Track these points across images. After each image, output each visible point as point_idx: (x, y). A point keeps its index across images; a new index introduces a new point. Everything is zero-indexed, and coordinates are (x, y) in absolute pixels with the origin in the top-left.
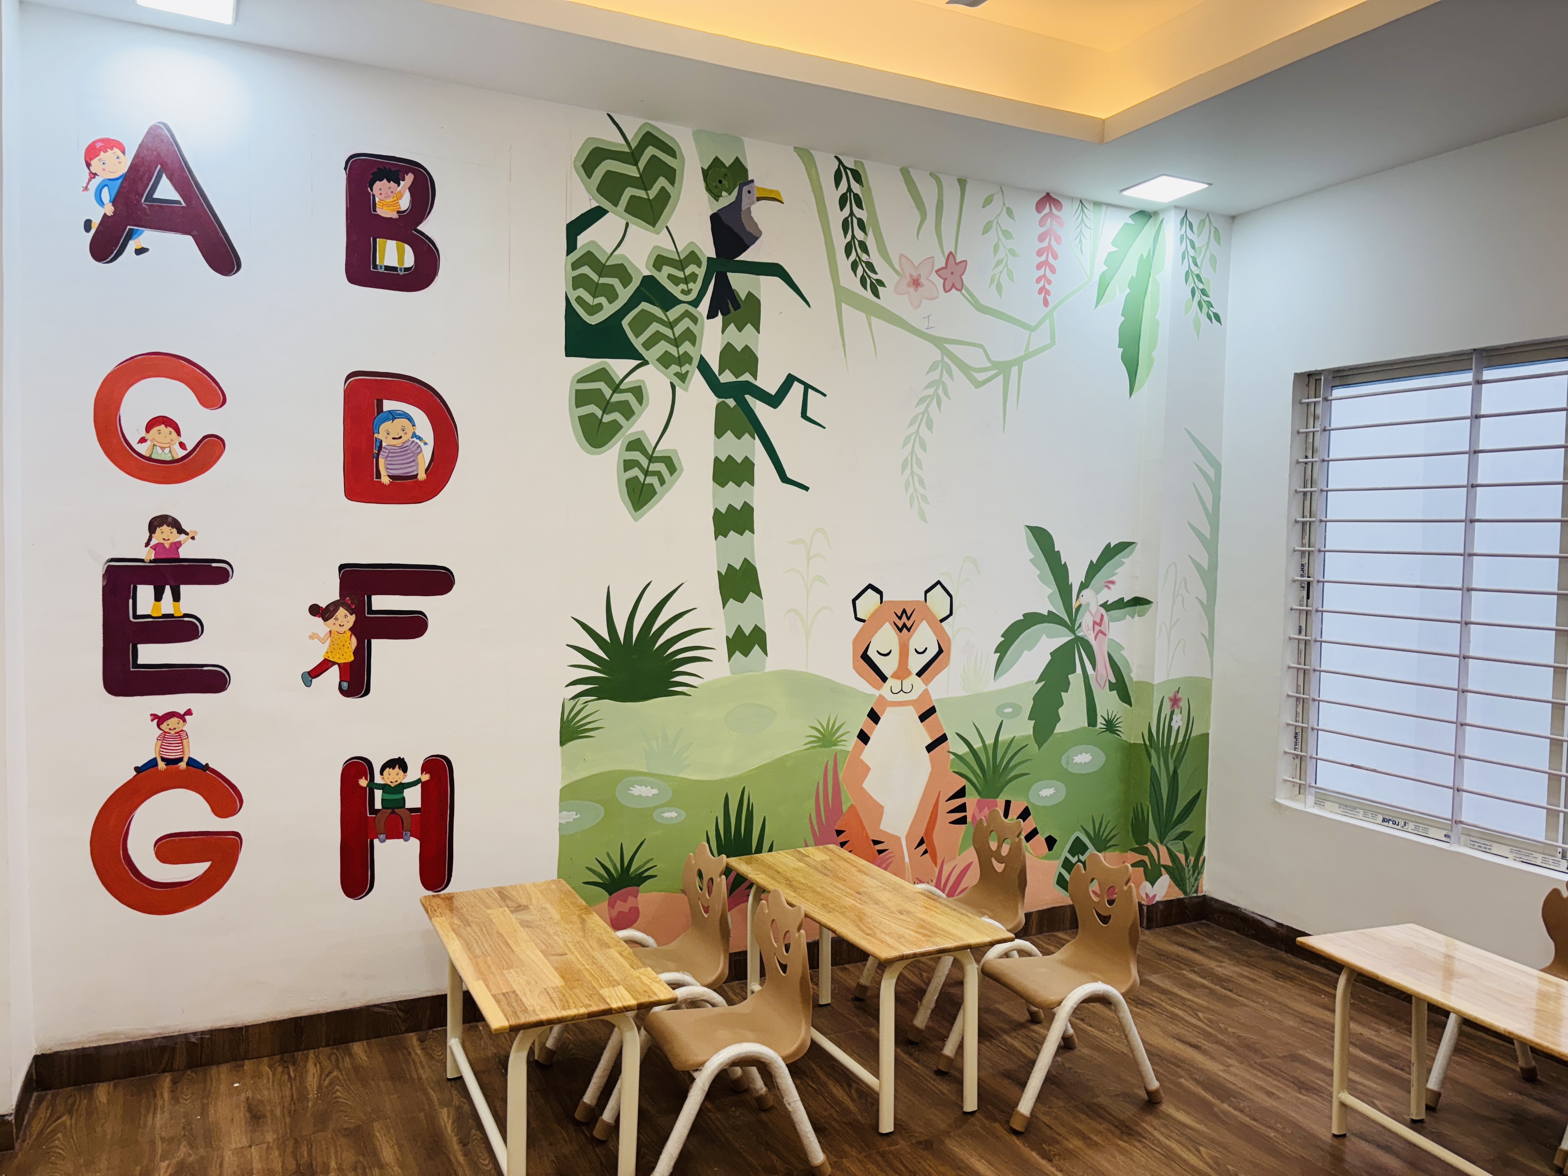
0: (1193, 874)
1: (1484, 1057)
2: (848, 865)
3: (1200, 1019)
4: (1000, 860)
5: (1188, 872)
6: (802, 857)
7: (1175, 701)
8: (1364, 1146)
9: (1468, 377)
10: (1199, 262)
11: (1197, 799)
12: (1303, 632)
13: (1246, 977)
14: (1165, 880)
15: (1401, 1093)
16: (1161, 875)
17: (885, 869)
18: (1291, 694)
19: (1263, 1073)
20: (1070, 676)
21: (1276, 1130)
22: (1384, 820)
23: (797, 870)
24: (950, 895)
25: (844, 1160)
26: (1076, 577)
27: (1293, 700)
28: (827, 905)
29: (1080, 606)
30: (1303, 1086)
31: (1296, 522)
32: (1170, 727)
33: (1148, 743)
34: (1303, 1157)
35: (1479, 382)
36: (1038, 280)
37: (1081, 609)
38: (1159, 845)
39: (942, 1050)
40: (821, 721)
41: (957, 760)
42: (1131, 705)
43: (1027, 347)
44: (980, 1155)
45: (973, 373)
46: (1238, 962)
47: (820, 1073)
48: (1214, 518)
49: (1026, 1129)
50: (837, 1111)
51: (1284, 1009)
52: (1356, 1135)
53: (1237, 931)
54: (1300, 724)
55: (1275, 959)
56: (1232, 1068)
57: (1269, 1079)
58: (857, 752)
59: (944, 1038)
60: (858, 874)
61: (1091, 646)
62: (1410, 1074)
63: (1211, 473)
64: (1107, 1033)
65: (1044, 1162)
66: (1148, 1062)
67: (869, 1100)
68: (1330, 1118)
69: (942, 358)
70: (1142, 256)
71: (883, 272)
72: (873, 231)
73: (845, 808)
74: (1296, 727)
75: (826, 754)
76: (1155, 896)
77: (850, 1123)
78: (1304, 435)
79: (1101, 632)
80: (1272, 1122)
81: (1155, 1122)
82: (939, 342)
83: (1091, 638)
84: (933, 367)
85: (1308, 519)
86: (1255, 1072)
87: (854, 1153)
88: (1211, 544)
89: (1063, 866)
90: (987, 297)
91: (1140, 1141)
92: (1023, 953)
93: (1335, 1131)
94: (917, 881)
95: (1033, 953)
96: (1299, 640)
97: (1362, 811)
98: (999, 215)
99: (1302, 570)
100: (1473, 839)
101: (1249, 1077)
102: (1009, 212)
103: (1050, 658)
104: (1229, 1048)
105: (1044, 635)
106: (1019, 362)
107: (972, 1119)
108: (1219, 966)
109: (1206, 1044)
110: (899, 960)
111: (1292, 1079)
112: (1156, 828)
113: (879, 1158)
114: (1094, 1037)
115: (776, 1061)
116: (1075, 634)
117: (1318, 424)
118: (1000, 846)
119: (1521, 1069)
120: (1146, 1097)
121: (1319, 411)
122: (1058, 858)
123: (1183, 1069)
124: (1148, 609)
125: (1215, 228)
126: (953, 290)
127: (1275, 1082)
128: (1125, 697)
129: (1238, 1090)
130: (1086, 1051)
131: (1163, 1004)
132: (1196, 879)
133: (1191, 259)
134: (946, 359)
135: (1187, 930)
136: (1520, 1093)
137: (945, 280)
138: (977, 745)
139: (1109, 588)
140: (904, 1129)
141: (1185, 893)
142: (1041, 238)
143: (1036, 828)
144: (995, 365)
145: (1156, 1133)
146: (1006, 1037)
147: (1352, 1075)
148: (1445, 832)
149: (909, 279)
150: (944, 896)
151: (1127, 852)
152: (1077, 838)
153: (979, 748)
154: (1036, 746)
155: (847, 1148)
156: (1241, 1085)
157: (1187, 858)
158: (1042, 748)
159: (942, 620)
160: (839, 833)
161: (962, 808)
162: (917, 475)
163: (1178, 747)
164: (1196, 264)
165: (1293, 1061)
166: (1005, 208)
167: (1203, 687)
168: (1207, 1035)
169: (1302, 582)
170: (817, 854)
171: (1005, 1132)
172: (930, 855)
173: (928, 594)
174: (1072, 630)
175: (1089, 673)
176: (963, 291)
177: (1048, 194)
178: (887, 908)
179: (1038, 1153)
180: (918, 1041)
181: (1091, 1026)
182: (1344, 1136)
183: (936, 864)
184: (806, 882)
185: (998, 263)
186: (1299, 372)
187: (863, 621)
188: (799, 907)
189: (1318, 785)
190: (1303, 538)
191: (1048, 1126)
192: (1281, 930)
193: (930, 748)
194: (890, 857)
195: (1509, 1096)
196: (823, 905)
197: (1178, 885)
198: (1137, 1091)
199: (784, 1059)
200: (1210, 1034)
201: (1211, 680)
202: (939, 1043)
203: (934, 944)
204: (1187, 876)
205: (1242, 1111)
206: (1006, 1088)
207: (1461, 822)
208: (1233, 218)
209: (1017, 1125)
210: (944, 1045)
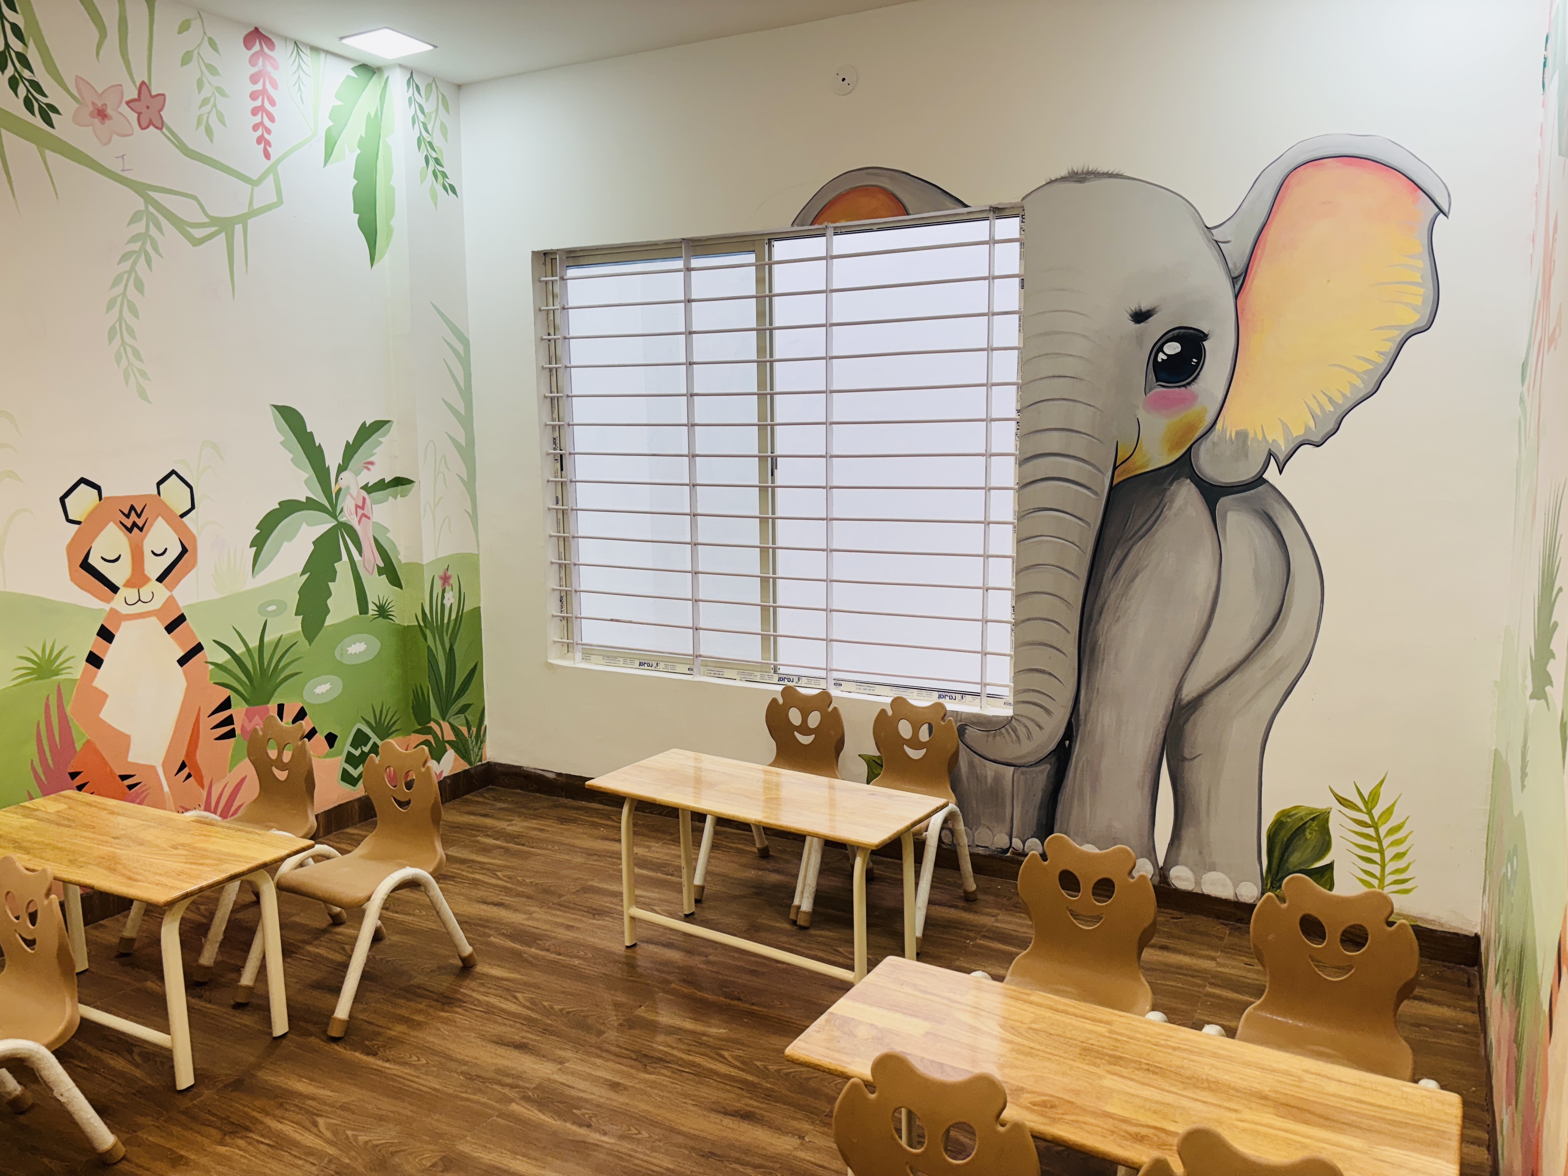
0: (477, 744)
1: (731, 848)
2: (93, 810)
3: (500, 879)
4: (282, 767)
5: (471, 743)
6: (29, 813)
7: (445, 579)
8: (652, 948)
9: (679, 264)
10: (430, 128)
11: (474, 672)
12: (560, 502)
13: (535, 829)
14: (450, 755)
15: (675, 894)
16: (446, 751)
17: (140, 803)
18: (554, 561)
19: (560, 910)
20: (336, 565)
21: (578, 957)
22: (640, 664)
23: (26, 828)
24: (224, 815)
25: (139, 1134)
26: (333, 460)
27: (556, 567)
28: (75, 860)
29: (340, 490)
30: (596, 912)
31: (545, 397)
32: (443, 605)
33: (422, 624)
34: (604, 974)
35: (689, 269)
36: (255, 128)
37: (342, 493)
38: (441, 722)
39: (239, 981)
40: (32, 648)
41: (217, 670)
42: (401, 587)
43: (251, 203)
44: (299, 1076)
45: (188, 228)
46: (527, 817)
47: (89, 1049)
48: (466, 393)
49: (346, 1032)
50: (120, 1085)
51: (572, 849)
52: (643, 941)
53: (521, 789)
54: (564, 588)
55: (556, 806)
56: (534, 915)
57: (567, 915)
58: (87, 679)
59: (239, 970)
60: (110, 816)
61: (355, 531)
62: (681, 877)
63: (461, 349)
64: (414, 915)
65: (370, 1059)
66: (461, 931)
67: (158, 1059)
68: (623, 933)
69: (147, 207)
70: (369, 115)
71: (54, 95)
72: (35, 42)
73: (78, 746)
74: (561, 591)
75: (47, 687)
76: (442, 772)
77: (139, 1092)
78: (545, 313)
79: (364, 515)
80: (575, 951)
81: (473, 984)
82: (140, 189)
83: (354, 522)
84: (135, 218)
85: (556, 394)
86: (554, 912)
87: (149, 1121)
88: (466, 421)
89: (346, 762)
90: (196, 141)
91: (460, 1007)
92: (319, 858)
93: (628, 944)
94: (181, 810)
95: (332, 855)
96: (557, 510)
97: (622, 660)
98: (199, 45)
99: (555, 443)
100: (710, 668)
101: (550, 918)
102: (212, 43)
103: (312, 547)
104: (529, 897)
105: (304, 524)
106: (243, 219)
107: (284, 1042)
108: (509, 825)
109: (508, 900)
110: (182, 899)
111: (586, 909)
112: (438, 707)
113: (182, 1117)
114: (402, 923)
115: (37, 1052)
116: (337, 520)
117: (557, 302)
118: (280, 754)
119: (758, 849)
120: (460, 963)
121: (557, 290)
122: (340, 754)
123: (490, 929)
124: (411, 489)
125: (443, 95)
126: (151, 127)
127: (573, 916)
128: (395, 581)
129: (544, 932)
130: (395, 938)
131: (464, 873)
132: (479, 749)
133: (421, 125)
134: (151, 209)
135: (476, 799)
136: (760, 869)
137: (139, 114)
138: (239, 650)
139: (368, 469)
140: (207, 1077)
141: (470, 763)
142: (254, 79)
143: (314, 728)
144: (214, 221)
145: (475, 995)
146: (309, 948)
147: (638, 892)
148: (688, 666)
149: (91, 108)
150: (217, 817)
151: (409, 734)
152: (359, 730)
153: (243, 653)
154: (307, 642)
155: (141, 1120)
156: (546, 927)
157: (469, 730)
158: (313, 644)
159: (183, 516)
160: (73, 775)
161: (229, 720)
162: (131, 346)
163: (452, 624)
164: (427, 131)
165: (585, 893)
166: (206, 39)
167: (470, 562)
168: (507, 891)
169: (555, 455)
170: (50, 805)
171: (322, 1043)
172: (195, 777)
173: (161, 487)
174: (334, 516)
175: (356, 559)
176: (164, 130)
177: (256, 29)
178: (157, 846)
179: (363, 1052)
180: (205, 980)
181: (397, 912)
182: (635, 945)
183: (203, 787)
184: (41, 839)
185: (205, 102)
186: (536, 250)
187: (78, 523)
188: (44, 871)
189: (584, 642)
190: (552, 412)
191: (368, 1022)
192: (560, 779)
193: (182, 661)
194: (146, 790)
195: (751, 874)
196: (70, 861)
197: (463, 758)
198: (451, 961)
199: (48, 1046)
200: (511, 889)
201: (478, 555)
202: (233, 976)
203: (221, 871)
204: (471, 748)
205: (548, 950)
206: (319, 999)
207: (700, 656)
208: (459, 87)
209: (334, 1032)
210: (240, 975)
